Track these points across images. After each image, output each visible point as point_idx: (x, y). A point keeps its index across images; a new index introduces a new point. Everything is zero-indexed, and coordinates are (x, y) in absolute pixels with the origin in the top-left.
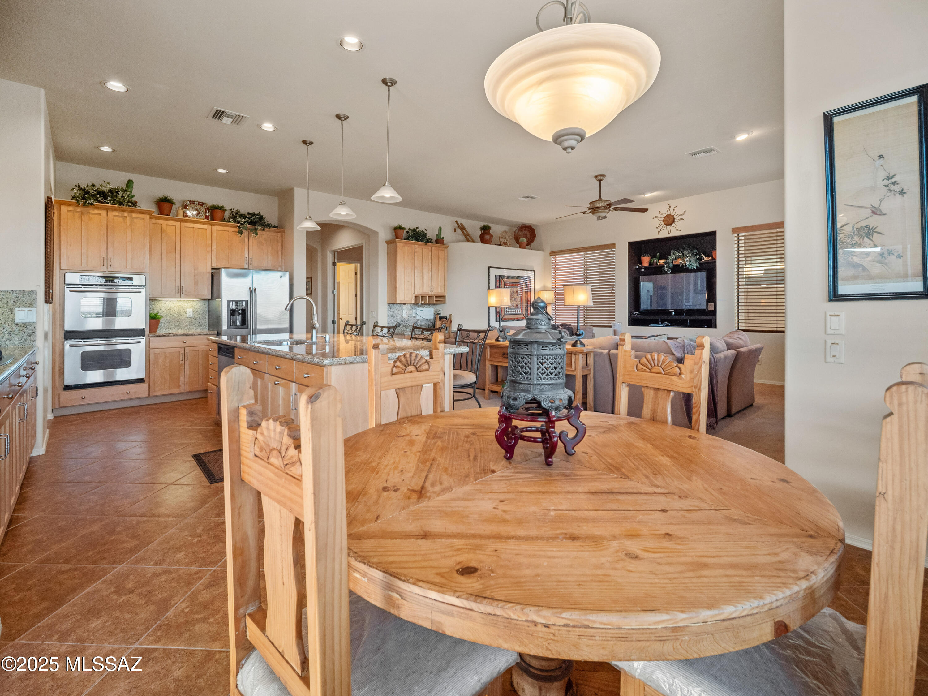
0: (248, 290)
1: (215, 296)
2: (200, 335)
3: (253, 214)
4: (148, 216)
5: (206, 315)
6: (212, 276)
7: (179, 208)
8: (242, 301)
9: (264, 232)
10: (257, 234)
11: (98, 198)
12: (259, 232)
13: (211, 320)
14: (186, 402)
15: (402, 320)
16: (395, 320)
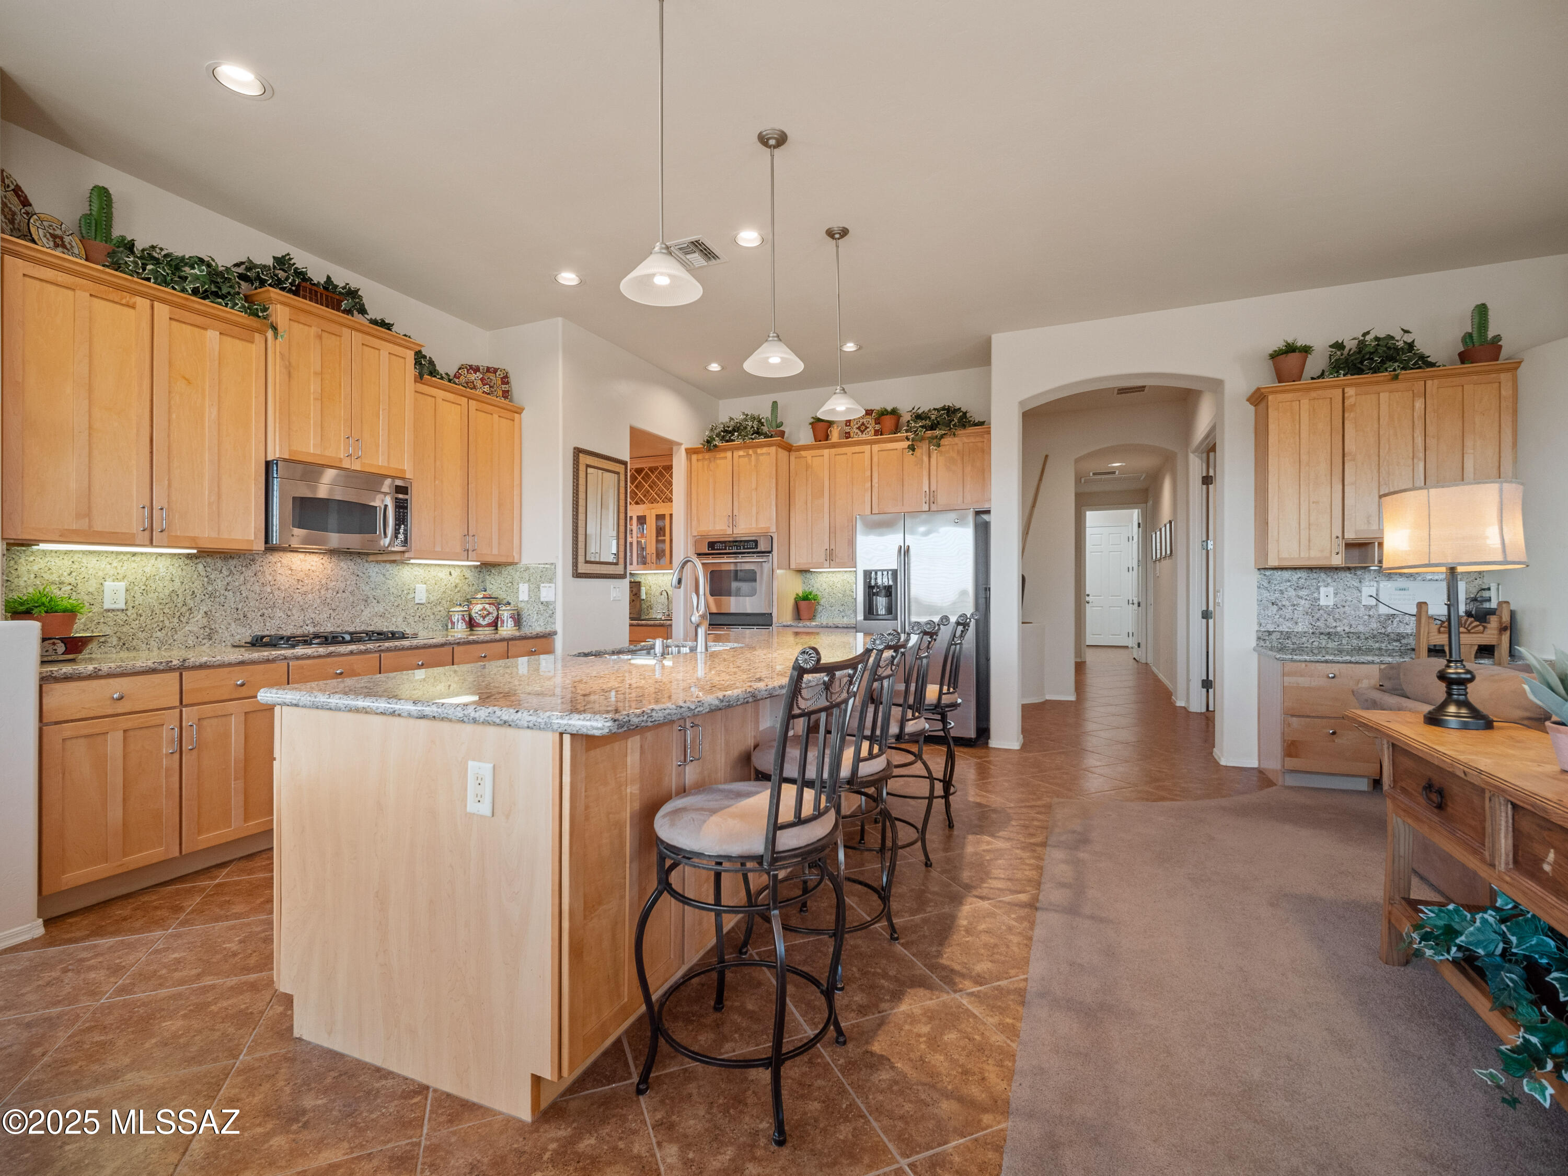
0: (897, 548)
8: (886, 571)
9: (956, 439)
10: (939, 446)
11: (724, 436)
15: (1317, 616)
16: (1288, 616)
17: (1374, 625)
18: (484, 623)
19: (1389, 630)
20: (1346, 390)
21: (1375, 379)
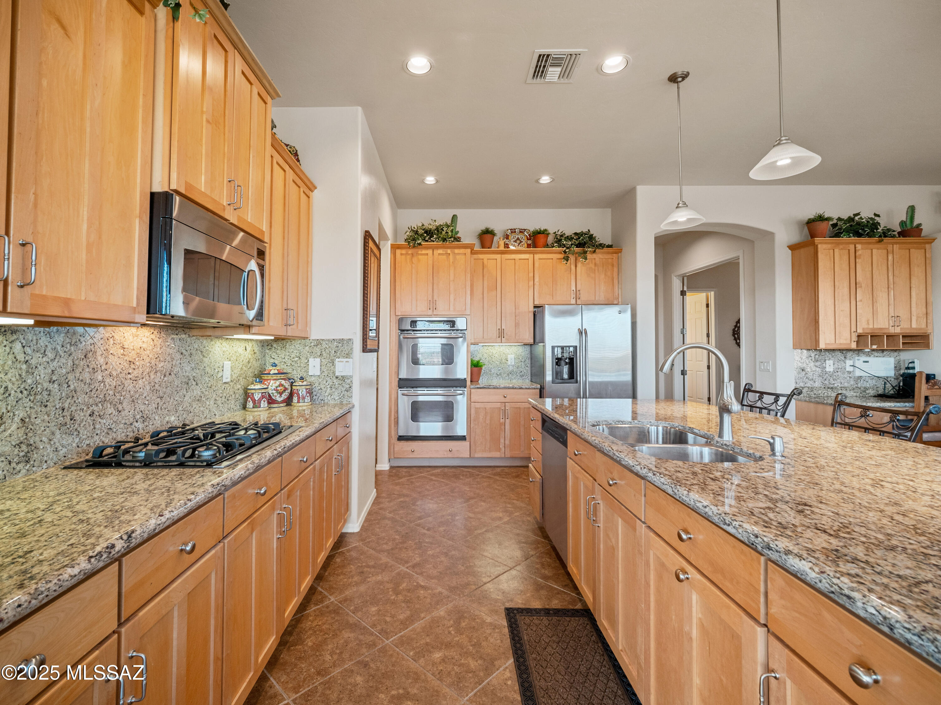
0: (577, 331)
1: (537, 340)
2: (521, 388)
3: (582, 234)
4: (469, 251)
5: (528, 362)
6: (534, 315)
7: (500, 238)
8: (569, 347)
9: (594, 255)
10: (586, 259)
11: (426, 237)
12: (589, 256)
13: (533, 368)
14: (506, 470)
15: (825, 377)
16: (811, 378)
17: (852, 383)
18: (280, 399)
19: (859, 385)
20: (857, 245)
21: (870, 241)
